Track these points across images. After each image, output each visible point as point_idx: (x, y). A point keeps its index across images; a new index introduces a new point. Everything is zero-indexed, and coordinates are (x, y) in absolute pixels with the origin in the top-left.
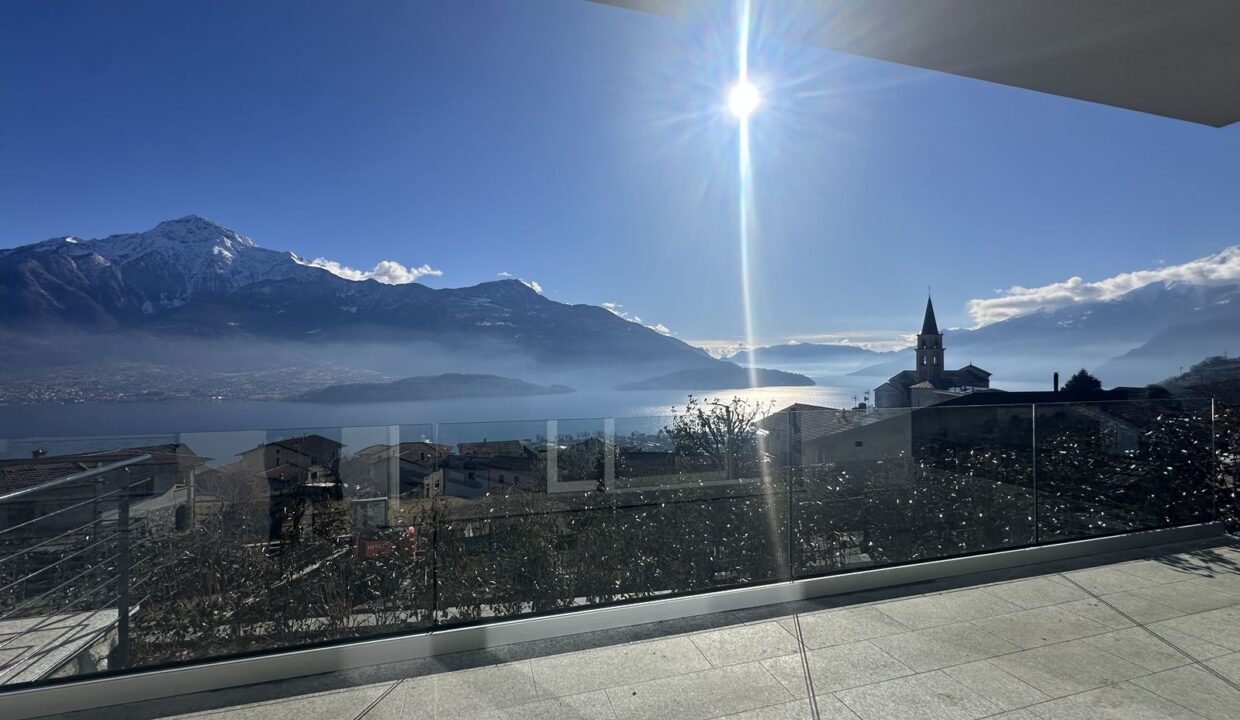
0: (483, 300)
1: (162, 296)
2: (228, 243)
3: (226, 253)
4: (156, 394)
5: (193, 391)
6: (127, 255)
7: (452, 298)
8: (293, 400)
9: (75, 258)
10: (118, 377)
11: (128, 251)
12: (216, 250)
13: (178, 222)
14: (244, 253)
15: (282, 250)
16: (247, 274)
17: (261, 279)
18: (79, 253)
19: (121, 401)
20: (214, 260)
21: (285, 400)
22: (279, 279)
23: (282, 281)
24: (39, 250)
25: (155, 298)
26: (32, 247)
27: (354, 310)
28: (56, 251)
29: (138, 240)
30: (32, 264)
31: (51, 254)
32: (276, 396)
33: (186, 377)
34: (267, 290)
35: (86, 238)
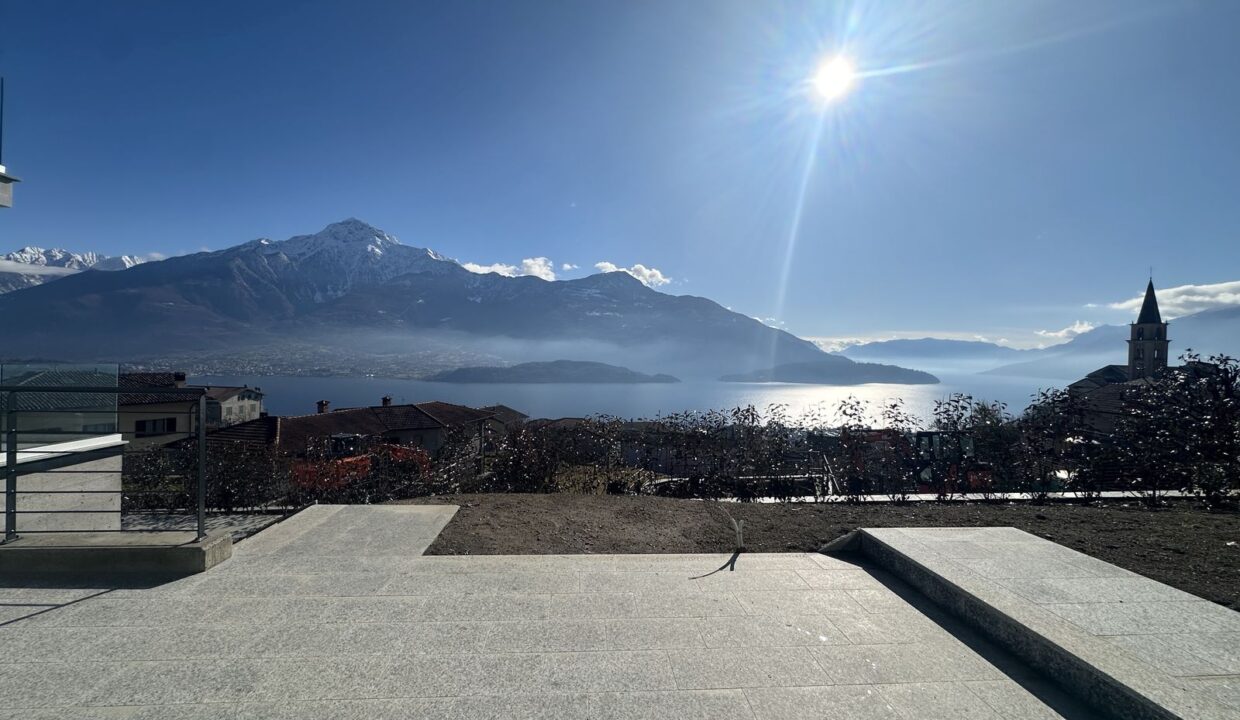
0: (594, 292)
1: (329, 287)
2: (379, 241)
3: (377, 250)
4: (324, 370)
5: (352, 369)
6: (304, 254)
7: (565, 289)
8: (428, 379)
9: (267, 256)
10: (297, 356)
11: (304, 250)
12: (370, 248)
13: (341, 224)
14: (390, 249)
15: (421, 247)
16: (393, 268)
17: (404, 273)
18: (270, 252)
19: (300, 376)
20: (368, 257)
21: (424, 380)
22: (418, 272)
23: (422, 273)
24: (243, 250)
25: (324, 290)
26: (239, 248)
27: (479, 300)
28: (254, 251)
29: (312, 241)
30: (239, 261)
31: (249, 253)
32: (416, 376)
33: (346, 358)
34: (408, 282)
35: (275, 240)
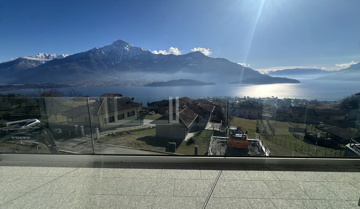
0: (190, 58)
1: (116, 61)
2: (128, 46)
3: (127, 49)
4: (117, 84)
5: (124, 83)
6: (108, 51)
7: (181, 58)
8: (145, 86)
9: (99, 52)
10: (110, 80)
11: (108, 50)
12: (125, 48)
13: (117, 41)
14: (131, 48)
15: (139, 47)
16: (132, 54)
17: (135, 55)
18: (99, 51)
19: (111, 86)
20: (125, 51)
21: (143, 86)
22: (139, 55)
23: (140, 55)
24: (92, 51)
25: (114, 61)
26: (91, 50)
27: (157, 62)
28: (95, 51)
29: (110, 47)
30: (91, 54)
32: (141, 85)
33: (122, 80)
34: (137, 58)
35: (100, 47)
